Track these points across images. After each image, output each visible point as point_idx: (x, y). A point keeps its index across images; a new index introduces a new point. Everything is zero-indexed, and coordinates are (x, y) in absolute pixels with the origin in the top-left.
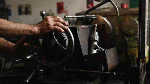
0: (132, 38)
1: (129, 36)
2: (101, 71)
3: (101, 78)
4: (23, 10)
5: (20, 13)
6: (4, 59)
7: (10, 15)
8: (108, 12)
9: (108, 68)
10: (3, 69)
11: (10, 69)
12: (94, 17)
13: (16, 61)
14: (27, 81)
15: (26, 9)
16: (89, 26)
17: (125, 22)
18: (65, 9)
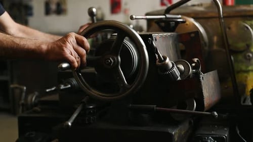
0: (240, 57)
1: (236, 52)
2: (192, 110)
3: (190, 123)
4: (53, 7)
5: (48, 12)
6: (25, 88)
7: (31, 14)
8: (202, 12)
9: (204, 104)
10: (23, 105)
11: (36, 105)
12: (180, 18)
13: (47, 90)
14: (70, 124)
15: (58, 5)
16: (172, 33)
17: (229, 28)
18: (123, 6)
